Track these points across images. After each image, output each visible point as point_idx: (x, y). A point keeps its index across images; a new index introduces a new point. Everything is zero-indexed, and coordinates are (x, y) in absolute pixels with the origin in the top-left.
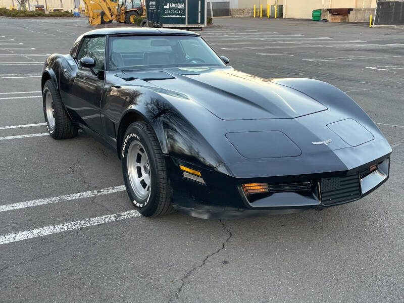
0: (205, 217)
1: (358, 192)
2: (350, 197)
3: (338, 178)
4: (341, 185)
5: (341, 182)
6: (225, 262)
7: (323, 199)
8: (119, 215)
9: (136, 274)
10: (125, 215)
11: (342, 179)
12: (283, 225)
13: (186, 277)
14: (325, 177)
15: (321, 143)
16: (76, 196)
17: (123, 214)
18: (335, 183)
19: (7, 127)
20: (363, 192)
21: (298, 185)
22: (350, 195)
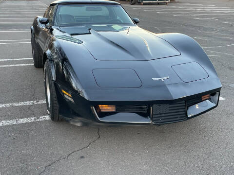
0: (79, 124)
1: (184, 115)
2: (178, 119)
3: (168, 105)
4: (170, 110)
5: (170, 107)
6: (82, 157)
7: (154, 119)
8: (38, 118)
9: (19, 160)
10: (42, 118)
11: (171, 106)
12: (138, 133)
13: (50, 165)
14: (156, 104)
15: (160, 79)
16: (22, 104)
17: (41, 117)
18: (165, 108)
19: (15, 59)
20: (189, 116)
21: (137, 108)
22: (177, 118)
